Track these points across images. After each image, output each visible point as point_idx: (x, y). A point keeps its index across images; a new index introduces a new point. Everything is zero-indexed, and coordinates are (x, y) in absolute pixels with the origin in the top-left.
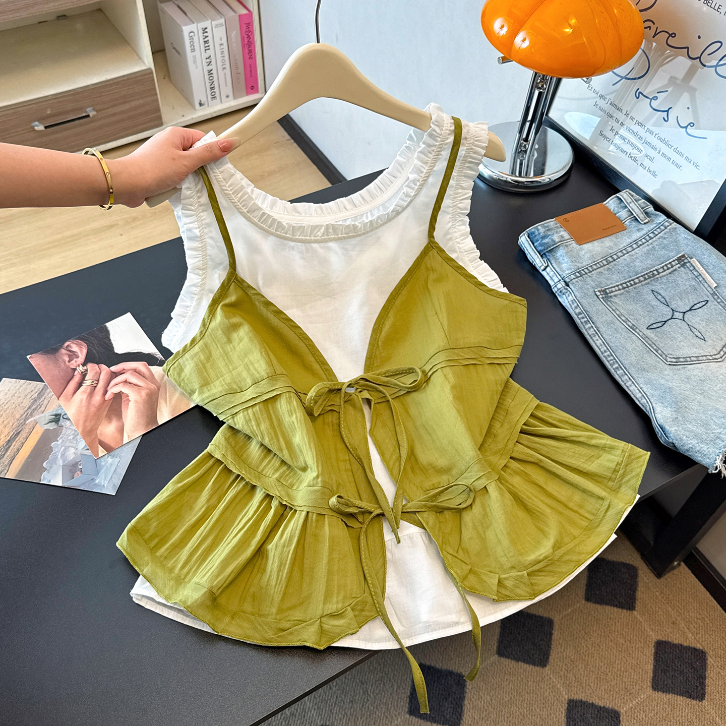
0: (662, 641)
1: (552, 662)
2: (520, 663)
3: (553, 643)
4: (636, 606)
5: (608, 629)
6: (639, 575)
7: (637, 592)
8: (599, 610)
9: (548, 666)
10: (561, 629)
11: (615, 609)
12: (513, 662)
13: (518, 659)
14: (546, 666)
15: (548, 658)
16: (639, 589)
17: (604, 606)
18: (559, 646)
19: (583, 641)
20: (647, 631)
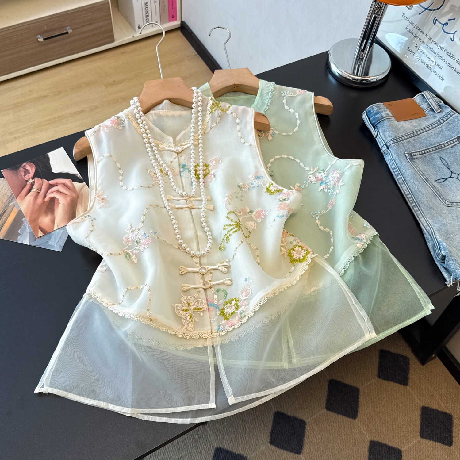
0: (425, 407)
1: (360, 416)
2: (340, 415)
3: (359, 404)
4: (409, 383)
5: (393, 397)
6: (410, 363)
7: (409, 374)
8: (386, 384)
9: (357, 418)
10: (364, 395)
11: (396, 384)
12: (336, 414)
13: (339, 413)
14: (356, 418)
15: (357, 413)
16: (410, 372)
17: (389, 382)
18: (364, 406)
19: (377, 404)
20: (416, 400)
